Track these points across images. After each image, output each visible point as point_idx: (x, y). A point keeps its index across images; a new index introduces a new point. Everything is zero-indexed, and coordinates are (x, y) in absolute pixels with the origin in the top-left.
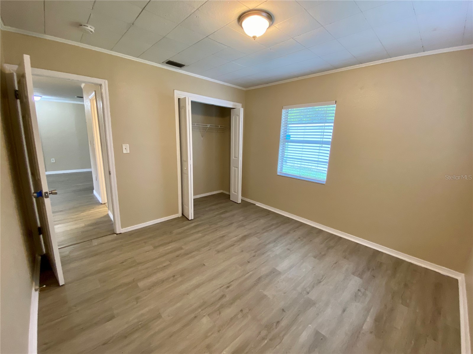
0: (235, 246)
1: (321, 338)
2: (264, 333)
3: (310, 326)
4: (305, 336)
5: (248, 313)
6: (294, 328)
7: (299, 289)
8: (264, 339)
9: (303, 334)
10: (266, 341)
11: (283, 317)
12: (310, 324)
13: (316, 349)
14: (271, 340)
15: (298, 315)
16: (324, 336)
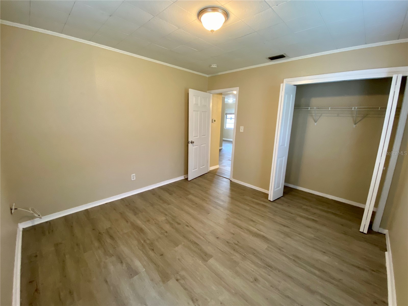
0: (241, 229)
1: (132, 275)
2: (148, 242)
3: (144, 270)
4: (138, 264)
5: (164, 235)
6: (146, 258)
7: (183, 273)
8: (145, 241)
9: (140, 263)
10: (143, 242)
11: (156, 253)
12: (146, 271)
13: (126, 268)
14: (143, 244)
15: (155, 264)
16: (132, 277)
